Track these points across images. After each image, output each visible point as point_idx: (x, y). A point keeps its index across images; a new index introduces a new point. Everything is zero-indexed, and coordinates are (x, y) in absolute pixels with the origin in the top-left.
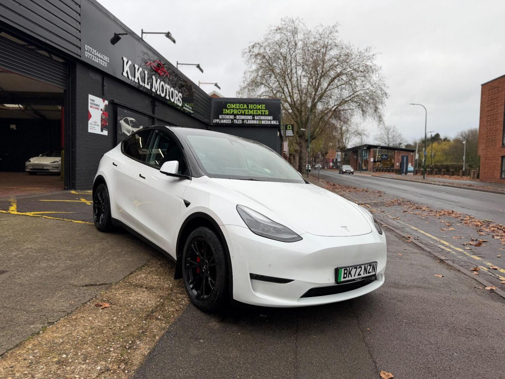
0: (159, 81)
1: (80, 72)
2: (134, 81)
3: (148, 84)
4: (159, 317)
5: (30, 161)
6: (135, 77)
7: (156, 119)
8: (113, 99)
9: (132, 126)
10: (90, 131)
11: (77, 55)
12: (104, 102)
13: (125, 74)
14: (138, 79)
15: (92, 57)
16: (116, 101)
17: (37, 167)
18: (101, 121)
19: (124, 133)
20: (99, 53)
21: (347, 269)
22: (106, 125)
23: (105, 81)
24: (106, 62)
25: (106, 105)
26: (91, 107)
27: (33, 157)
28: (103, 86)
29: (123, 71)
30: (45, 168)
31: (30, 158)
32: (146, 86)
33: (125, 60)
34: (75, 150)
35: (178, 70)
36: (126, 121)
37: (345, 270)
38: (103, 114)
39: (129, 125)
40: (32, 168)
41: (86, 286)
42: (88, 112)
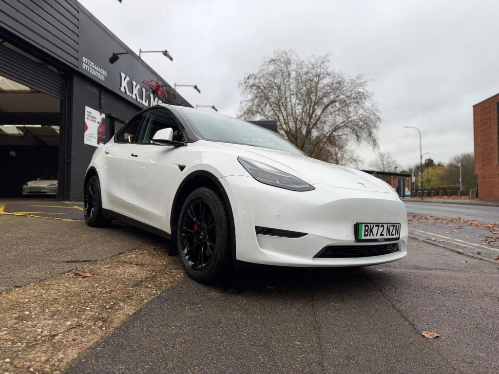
0: (156, 99)
1: (77, 84)
2: (132, 97)
3: (146, 102)
4: (150, 286)
5: (27, 185)
6: (132, 93)
8: (110, 113)
10: (86, 142)
11: (75, 66)
12: (101, 115)
13: (122, 89)
14: (136, 95)
15: (90, 69)
16: (113, 115)
17: (35, 190)
18: (98, 134)
20: (96, 66)
21: (368, 226)
22: (103, 139)
23: (102, 95)
24: (104, 75)
25: (103, 119)
26: (88, 118)
27: (30, 180)
28: (100, 99)
29: (121, 86)
30: (42, 191)
31: (28, 181)
32: (144, 103)
33: (123, 75)
34: (70, 161)
35: (176, 92)
37: (365, 226)
38: (100, 126)
40: (29, 191)
41: (68, 262)
42: (84, 123)
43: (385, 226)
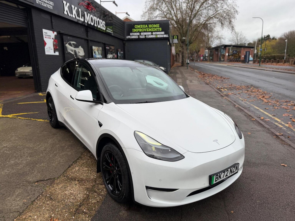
0: (89, 14)
1: (35, 15)
2: (72, 17)
3: (82, 18)
4: (85, 210)
5: (18, 70)
6: (72, 14)
7: (89, 40)
8: (59, 30)
9: (74, 47)
10: (47, 53)
11: (31, 3)
12: (54, 33)
13: (65, 13)
14: (75, 15)
15: (42, 3)
16: (62, 32)
17: (22, 74)
18: (54, 46)
19: (69, 52)
21: (218, 175)
22: (57, 49)
23: (53, 19)
24: (52, 5)
25: (55, 35)
26: (45, 37)
27: (19, 67)
28: (52, 22)
29: (64, 11)
30: (27, 74)
31: (17, 68)
33: (65, 2)
34: (39, 67)
35: (101, 6)
36: (70, 44)
38: (54, 41)
39: (72, 46)
40: (19, 74)
42: (44, 41)
43: (229, 170)
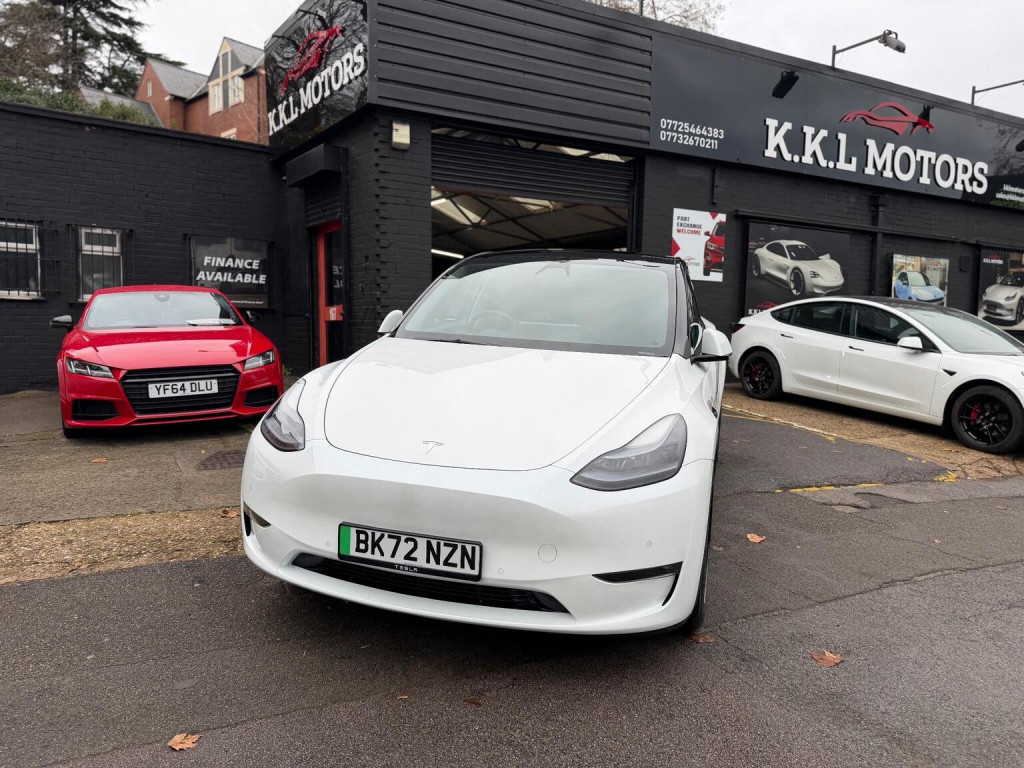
0: (891, 146)
2: (799, 161)
3: (849, 161)
6: (802, 154)
7: (880, 236)
8: (738, 208)
9: (792, 258)
11: (642, 142)
12: (714, 217)
13: (770, 153)
14: (814, 155)
15: (678, 138)
16: (745, 212)
18: (706, 255)
19: (768, 274)
20: (696, 127)
21: (365, 533)
22: (719, 263)
23: (717, 176)
24: (716, 139)
25: (720, 224)
26: (679, 231)
28: (713, 186)
29: (765, 148)
33: (772, 123)
36: (778, 250)
37: (358, 533)
38: (711, 240)
39: (785, 256)
43: (422, 542)
